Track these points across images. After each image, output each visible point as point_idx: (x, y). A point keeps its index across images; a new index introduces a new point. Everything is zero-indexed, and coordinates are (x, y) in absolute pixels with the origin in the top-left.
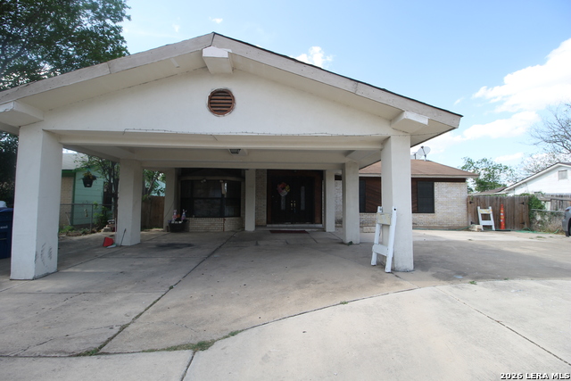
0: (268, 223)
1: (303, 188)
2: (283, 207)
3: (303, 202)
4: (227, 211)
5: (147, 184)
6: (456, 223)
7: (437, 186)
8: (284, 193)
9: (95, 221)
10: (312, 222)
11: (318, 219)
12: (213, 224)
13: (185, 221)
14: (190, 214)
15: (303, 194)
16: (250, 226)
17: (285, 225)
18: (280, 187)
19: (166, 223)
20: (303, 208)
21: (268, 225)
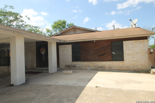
6: (140, 67)
7: (125, 43)
8: (43, 53)
18: (41, 50)
21: (37, 68)
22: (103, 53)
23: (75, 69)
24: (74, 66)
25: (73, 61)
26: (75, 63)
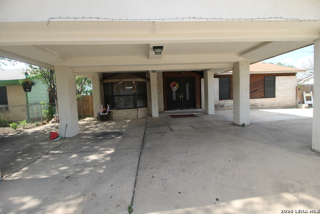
0: (165, 110)
1: (187, 85)
2: (174, 98)
3: (188, 94)
4: (139, 104)
5: (78, 87)
7: (277, 78)
8: (175, 89)
9: (45, 116)
10: (195, 107)
11: (198, 105)
12: (130, 114)
13: (109, 112)
14: (112, 107)
15: (187, 89)
16: (155, 113)
17: (177, 111)
18: (172, 84)
19: (96, 115)
20: (188, 98)
21: (165, 112)
22: (256, 89)
23: (224, 109)
24: (222, 106)
25: (220, 99)
26: (223, 102)
